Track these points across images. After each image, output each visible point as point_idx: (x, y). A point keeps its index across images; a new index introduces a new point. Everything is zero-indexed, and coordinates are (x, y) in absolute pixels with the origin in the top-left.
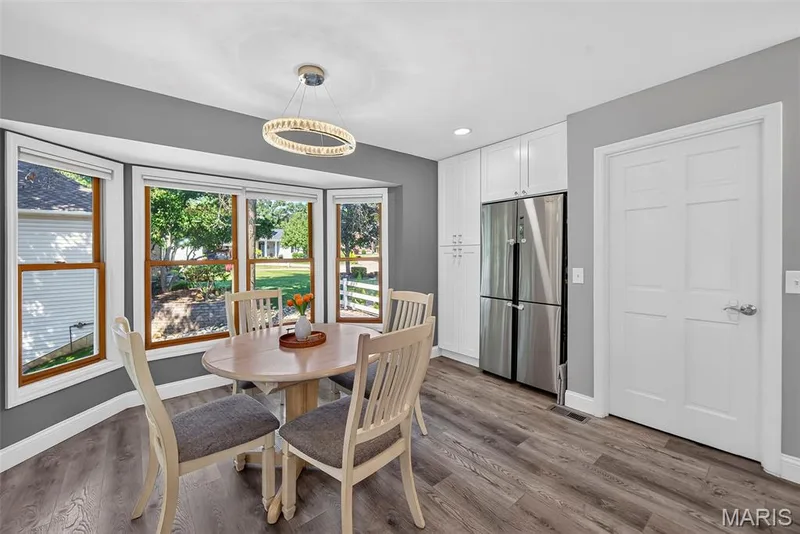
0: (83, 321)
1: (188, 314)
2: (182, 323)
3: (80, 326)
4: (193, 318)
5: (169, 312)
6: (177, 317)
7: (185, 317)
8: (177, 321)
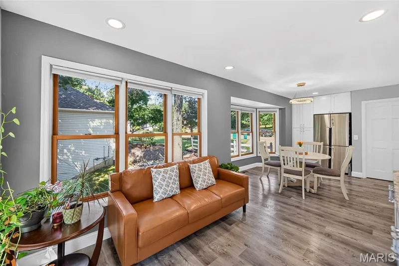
0: (98, 157)
1: (142, 155)
2: (140, 159)
3: (97, 159)
4: (144, 157)
5: (134, 154)
6: (138, 156)
7: (141, 157)
8: (138, 158)
